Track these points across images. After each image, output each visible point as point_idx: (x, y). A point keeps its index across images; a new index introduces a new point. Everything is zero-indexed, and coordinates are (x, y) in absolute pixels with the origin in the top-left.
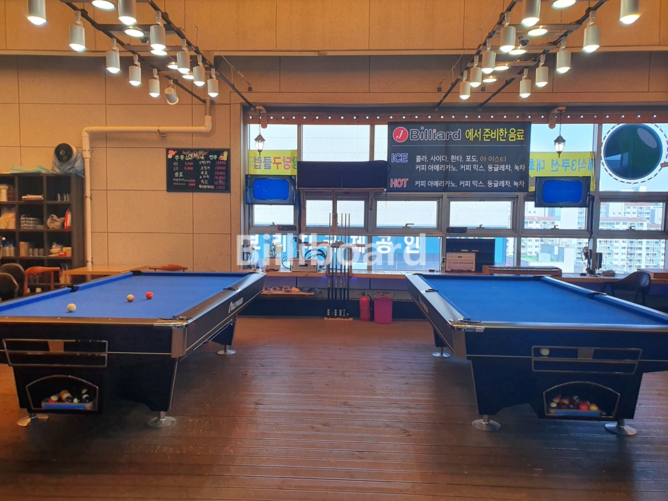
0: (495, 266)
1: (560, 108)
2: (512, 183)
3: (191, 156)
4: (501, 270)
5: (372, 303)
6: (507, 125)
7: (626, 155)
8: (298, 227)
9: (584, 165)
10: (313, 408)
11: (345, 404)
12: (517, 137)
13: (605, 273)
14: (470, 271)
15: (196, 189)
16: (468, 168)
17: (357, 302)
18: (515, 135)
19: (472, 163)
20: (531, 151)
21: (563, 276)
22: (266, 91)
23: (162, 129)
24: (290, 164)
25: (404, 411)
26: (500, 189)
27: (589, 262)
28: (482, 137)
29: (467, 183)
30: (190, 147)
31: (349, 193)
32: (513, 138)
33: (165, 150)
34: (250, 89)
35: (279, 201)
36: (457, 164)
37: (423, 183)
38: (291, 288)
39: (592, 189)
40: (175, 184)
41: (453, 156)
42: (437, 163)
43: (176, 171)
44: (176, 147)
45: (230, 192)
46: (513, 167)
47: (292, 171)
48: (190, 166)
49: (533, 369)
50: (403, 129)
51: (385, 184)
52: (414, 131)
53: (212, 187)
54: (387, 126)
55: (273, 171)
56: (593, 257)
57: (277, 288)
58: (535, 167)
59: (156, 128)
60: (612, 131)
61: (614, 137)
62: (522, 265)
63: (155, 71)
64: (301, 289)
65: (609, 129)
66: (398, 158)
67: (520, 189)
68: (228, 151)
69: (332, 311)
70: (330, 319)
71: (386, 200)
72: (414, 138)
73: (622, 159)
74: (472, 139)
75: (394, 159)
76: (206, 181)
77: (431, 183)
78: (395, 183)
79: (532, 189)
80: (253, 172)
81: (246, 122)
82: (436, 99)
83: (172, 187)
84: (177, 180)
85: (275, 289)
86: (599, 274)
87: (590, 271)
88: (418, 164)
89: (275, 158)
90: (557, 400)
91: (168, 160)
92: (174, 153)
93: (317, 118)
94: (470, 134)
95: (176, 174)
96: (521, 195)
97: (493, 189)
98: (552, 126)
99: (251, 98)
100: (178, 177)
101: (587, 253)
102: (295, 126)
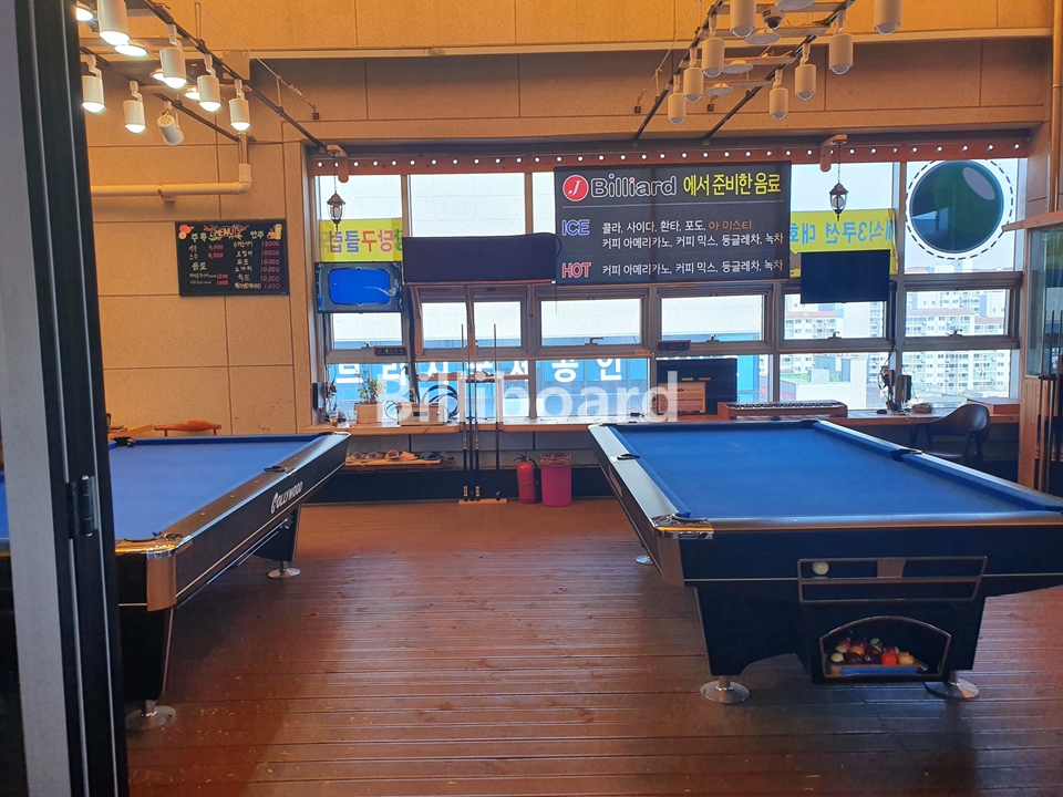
0: (737, 403)
1: (838, 137)
2: (762, 265)
3: (219, 234)
4: (749, 411)
5: (537, 472)
6: (751, 166)
7: (945, 212)
8: (410, 350)
9: (879, 231)
10: (426, 675)
11: (483, 663)
12: (768, 187)
13: (917, 409)
14: (696, 413)
15: (229, 291)
16: (689, 241)
17: (513, 473)
18: (765, 184)
19: (696, 234)
20: (792, 210)
21: (850, 416)
22: (345, 118)
23: (166, 188)
24: (391, 242)
25: (584, 672)
26: (743, 275)
27: (890, 391)
28: (712, 189)
29: (689, 267)
30: (217, 218)
31: (493, 289)
32: (763, 190)
33: (173, 225)
34: (316, 117)
35: (374, 305)
36: (671, 236)
37: (615, 270)
38: (401, 453)
39: (892, 271)
40: (193, 282)
41: (664, 222)
42: (638, 234)
43: (194, 261)
44: (192, 219)
45: (288, 293)
46: (763, 239)
47: (394, 255)
48: (217, 251)
49: (801, 599)
50: (580, 179)
51: (553, 272)
52: (599, 181)
53: (257, 286)
54: (552, 173)
55: (364, 255)
56: (898, 383)
57: (377, 455)
58: (799, 237)
59: (154, 188)
60: (922, 173)
61: (927, 183)
62: (783, 400)
63: (134, 86)
64: (418, 455)
65: (917, 170)
66: (573, 228)
67: (777, 274)
68: (283, 222)
69: (472, 489)
70: (469, 502)
71: (556, 299)
72: (599, 195)
73: (937, 217)
74: (694, 193)
75: (566, 229)
76: (247, 277)
77: (630, 269)
78: (570, 270)
79: (796, 273)
80: (327, 257)
81: (312, 173)
82: (631, 126)
83: (188, 288)
84: (196, 276)
85: (374, 456)
86: (908, 410)
87: (894, 406)
88: (607, 237)
89: (364, 233)
90: (843, 649)
91: (179, 241)
92: (189, 229)
93: (434, 162)
94: (692, 184)
95: (195, 266)
96: (777, 283)
97: (732, 276)
98: (825, 168)
99: (319, 132)
100: (199, 271)
101: (887, 375)
102: (398, 178)
